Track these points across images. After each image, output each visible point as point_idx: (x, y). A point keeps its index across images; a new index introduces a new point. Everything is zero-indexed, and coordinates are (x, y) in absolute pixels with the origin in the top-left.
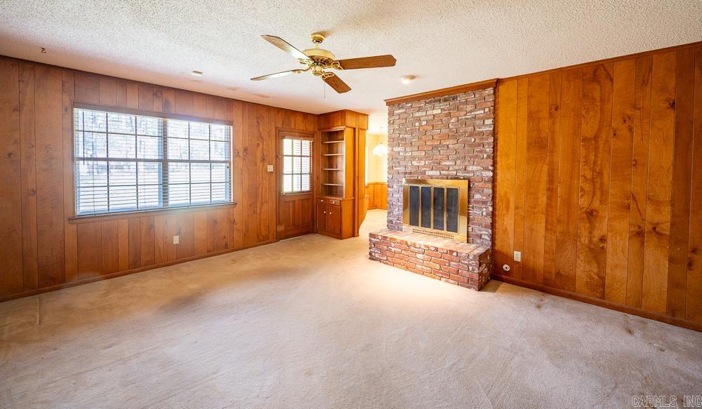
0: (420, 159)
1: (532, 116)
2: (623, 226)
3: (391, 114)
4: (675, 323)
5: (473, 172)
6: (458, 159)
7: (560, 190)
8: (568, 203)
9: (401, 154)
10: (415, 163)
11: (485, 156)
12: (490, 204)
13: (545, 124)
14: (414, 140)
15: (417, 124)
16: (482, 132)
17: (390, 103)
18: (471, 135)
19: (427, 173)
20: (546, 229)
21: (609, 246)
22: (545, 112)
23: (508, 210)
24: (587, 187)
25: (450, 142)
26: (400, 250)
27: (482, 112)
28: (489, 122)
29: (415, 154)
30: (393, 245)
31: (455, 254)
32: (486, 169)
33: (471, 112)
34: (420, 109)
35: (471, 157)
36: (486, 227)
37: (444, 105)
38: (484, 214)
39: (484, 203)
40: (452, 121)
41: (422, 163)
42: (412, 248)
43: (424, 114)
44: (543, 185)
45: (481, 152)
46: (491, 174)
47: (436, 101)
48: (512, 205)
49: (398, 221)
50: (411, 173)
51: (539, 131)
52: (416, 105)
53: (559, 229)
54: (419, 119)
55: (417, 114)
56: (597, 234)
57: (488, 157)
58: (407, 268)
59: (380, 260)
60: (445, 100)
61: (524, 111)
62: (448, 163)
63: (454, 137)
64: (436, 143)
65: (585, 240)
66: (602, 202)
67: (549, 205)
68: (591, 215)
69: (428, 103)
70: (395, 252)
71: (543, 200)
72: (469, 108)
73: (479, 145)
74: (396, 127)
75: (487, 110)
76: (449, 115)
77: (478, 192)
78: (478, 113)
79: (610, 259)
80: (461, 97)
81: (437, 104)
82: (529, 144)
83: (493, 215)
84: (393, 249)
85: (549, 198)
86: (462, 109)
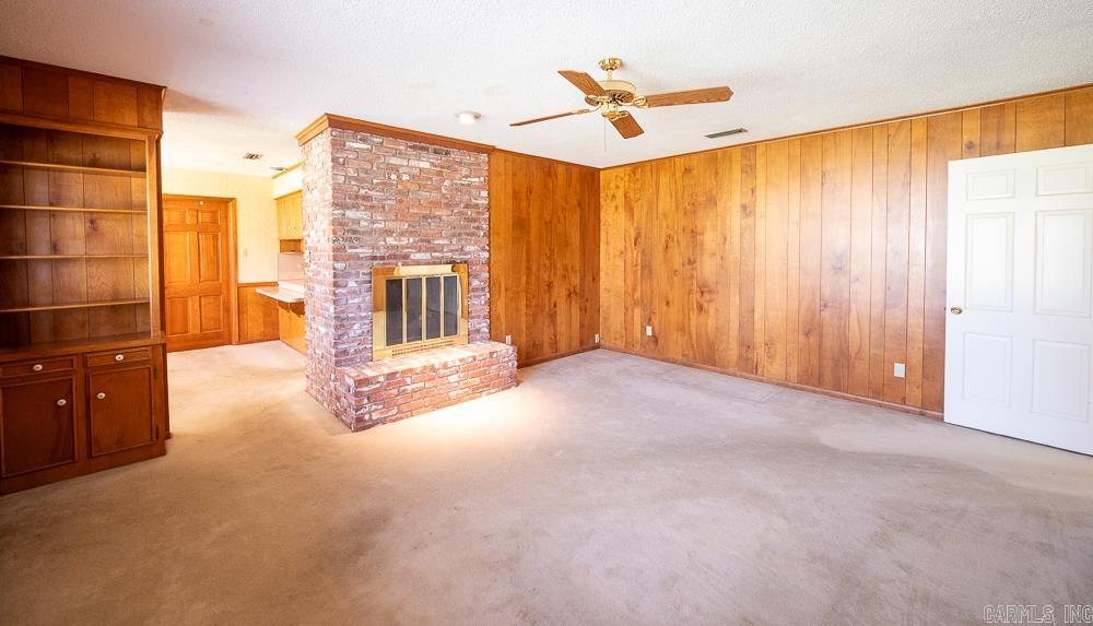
0: (402, 234)
1: (515, 195)
2: (564, 293)
3: (337, 145)
4: (584, 351)
5: (469, 253)
6: (454, 235)
7: (534, 268)
8: (538, 277)
9: (363, 223)
10: (390, 240)
11: (482, 233)
12: (487, 290)
13: (524, 204)
14: (389, 202)
15: (394, 177)
16: (477, 205)
17: (337, 123)
18: (467, 206)
19: (412, 257)
20: (527, 305)
21: (558, 309)
22: (523, 195)
23: (500, 293)
24: (547, 262)
25: (443, 213)
26: (420, 385)
27: (478, 180)
28: (484, 193)
29: (391, 225)
30: (409, 381)
31: (495, 355)
32: (483, 249)
33: (466, 177)
34: (398, 154)
35: (468, 234)
36: (484, 317)
37: (435, 158)
38: (483, 302)
39: (483, 289)
40: (445, 183)
41: (404, 241)
42: (442, 372)
43: (405, 163)
44: (524, 264)
45: (478, 228)
46: (487, 255)
47: (423, 149)
48: (503, 289)
49: (361, 347)
50: (383, 258)
51: (520, 211)
52: (389, 143)
53: (533, 304)
54: (396, 169)
55: (394, 161)
56: (552, 301)
57: (485, 235)
58: (436, 406)
59: (383, 421)
60: (436, 152)
61: (510, 190)
62: (441, 242)
63: (448, 205)
64: (424, 212)
65: (547, 309)
66: (555, 275)
67: (528, 283)
68: (550, 285)
69: (410, 147)
70: (414, 391)
71: (524, 279)
72: (465, 171)
73: (475, 221)
74: (351, 173)
75: (482, 179)
76: (440, 174)
77: (476, 277)
78: (472, 179)
79: (559, 319)
80: (456, 155)
81: (424, 153)
82: (514, 223)
83: (490, 302)
84: (409, 388)
85: (528, 276)
86: (456, 170)
